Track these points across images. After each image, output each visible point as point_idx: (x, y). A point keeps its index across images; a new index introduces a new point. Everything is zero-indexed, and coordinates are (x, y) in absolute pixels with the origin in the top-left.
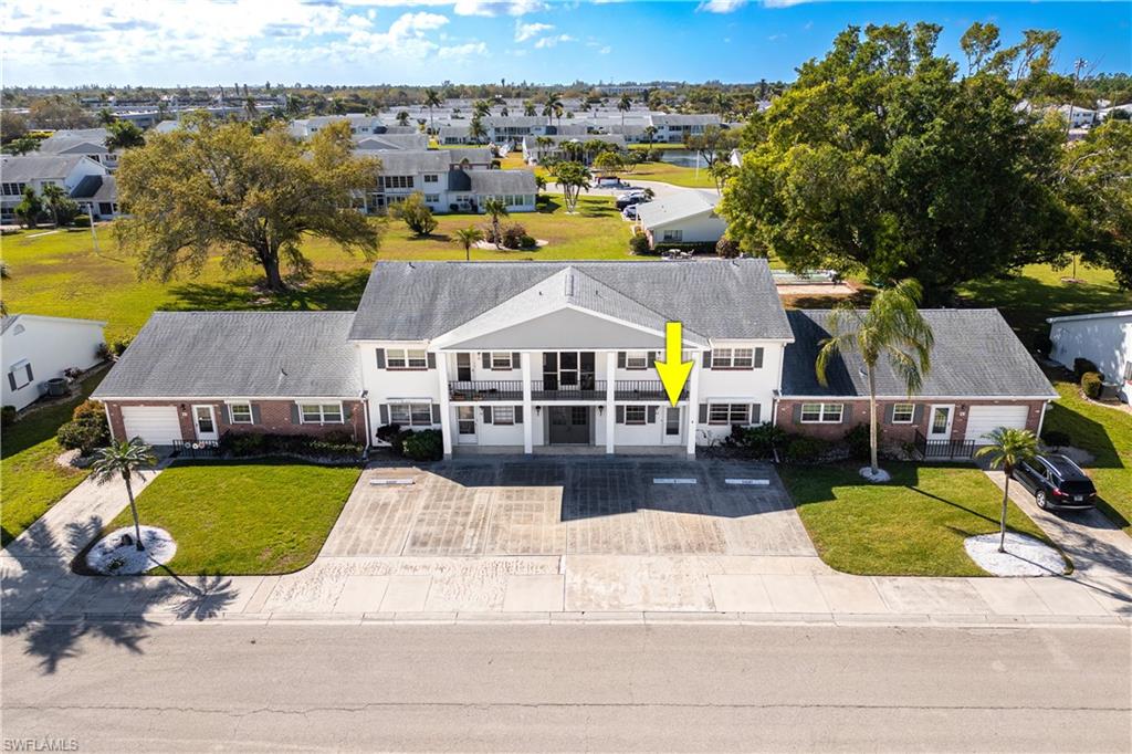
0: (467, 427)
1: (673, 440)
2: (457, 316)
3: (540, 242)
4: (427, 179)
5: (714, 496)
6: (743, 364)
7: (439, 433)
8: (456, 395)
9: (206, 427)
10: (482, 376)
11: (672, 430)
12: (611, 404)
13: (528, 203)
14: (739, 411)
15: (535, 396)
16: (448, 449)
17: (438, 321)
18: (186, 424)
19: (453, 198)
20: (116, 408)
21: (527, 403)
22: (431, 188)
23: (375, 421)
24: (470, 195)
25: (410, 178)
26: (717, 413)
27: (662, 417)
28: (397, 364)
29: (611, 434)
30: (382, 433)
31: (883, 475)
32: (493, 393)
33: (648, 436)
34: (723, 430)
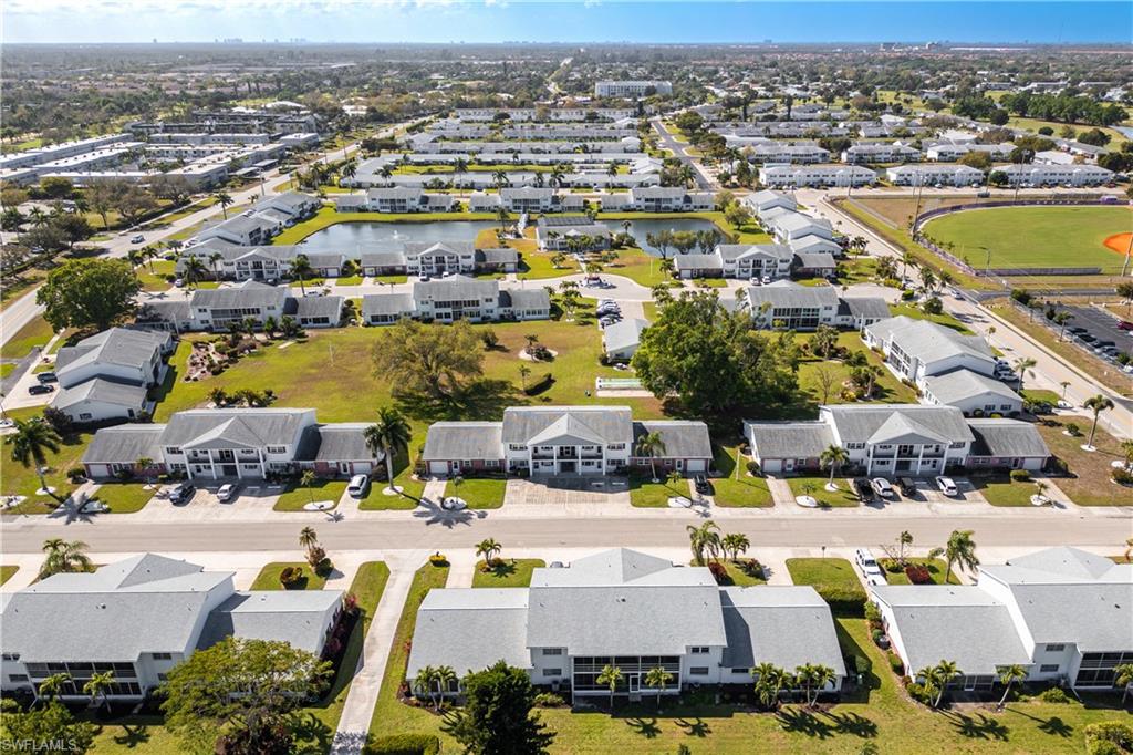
0: (536, 467)
1: (599, 470)
2: (534, 432)
3: (554, 353)
4: (487, 300)
5: (609, 488)
6: (619, 448)
7: (528, 469)
8: (534, 458)
9: (456, 467)
10: (541, 452)
11: (599, 467)
12: (580, 460)
13: (546, 313)
14: (619, 462)
15: (558, 458)
16: (531, 473)
17: (527, 436)
18: (450, 467)
19: (501, 311)
20: (428, 462)
21: (555, 460)
22: (489, 306)
23: (508, 465)
24: (511, 309)
25: (478, 301)
26: (613, 462)
27: (596, 464)
28: (515, 449)
29: (580, 468)
30: (511, 469)
31: (658, 481)
32: (544, 457)
33: (592, 469)
34: (615, 467)
